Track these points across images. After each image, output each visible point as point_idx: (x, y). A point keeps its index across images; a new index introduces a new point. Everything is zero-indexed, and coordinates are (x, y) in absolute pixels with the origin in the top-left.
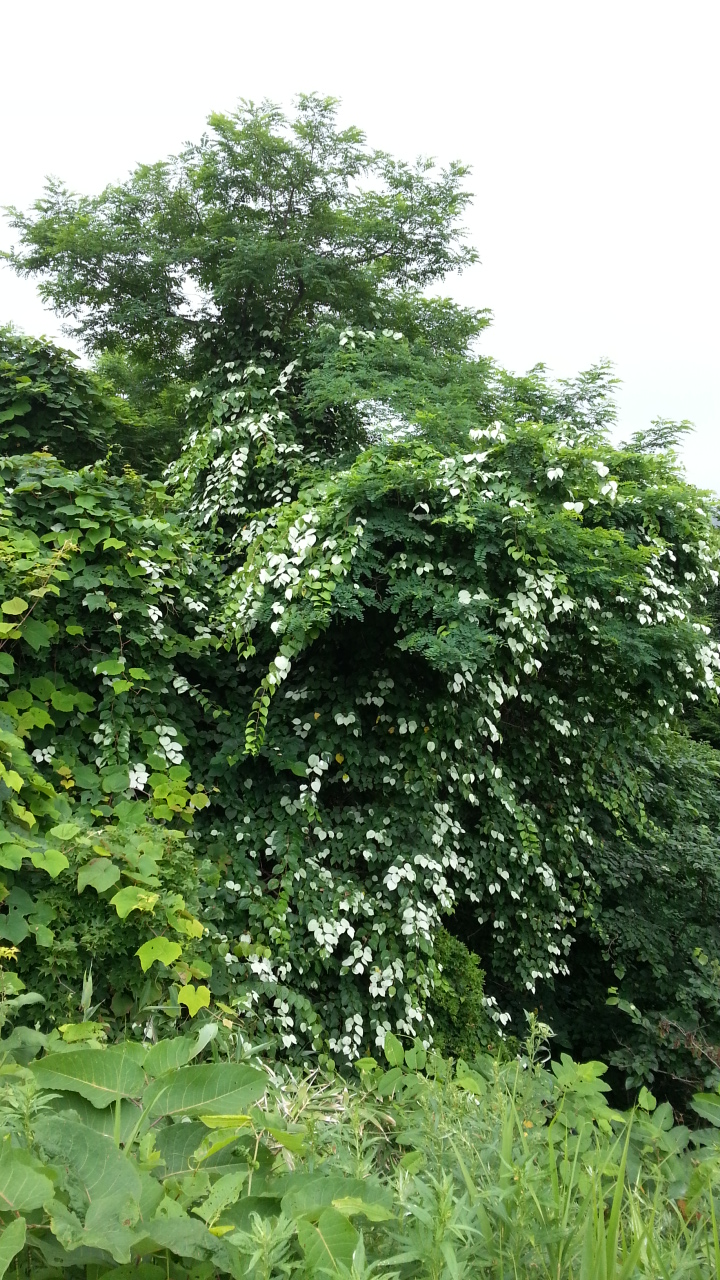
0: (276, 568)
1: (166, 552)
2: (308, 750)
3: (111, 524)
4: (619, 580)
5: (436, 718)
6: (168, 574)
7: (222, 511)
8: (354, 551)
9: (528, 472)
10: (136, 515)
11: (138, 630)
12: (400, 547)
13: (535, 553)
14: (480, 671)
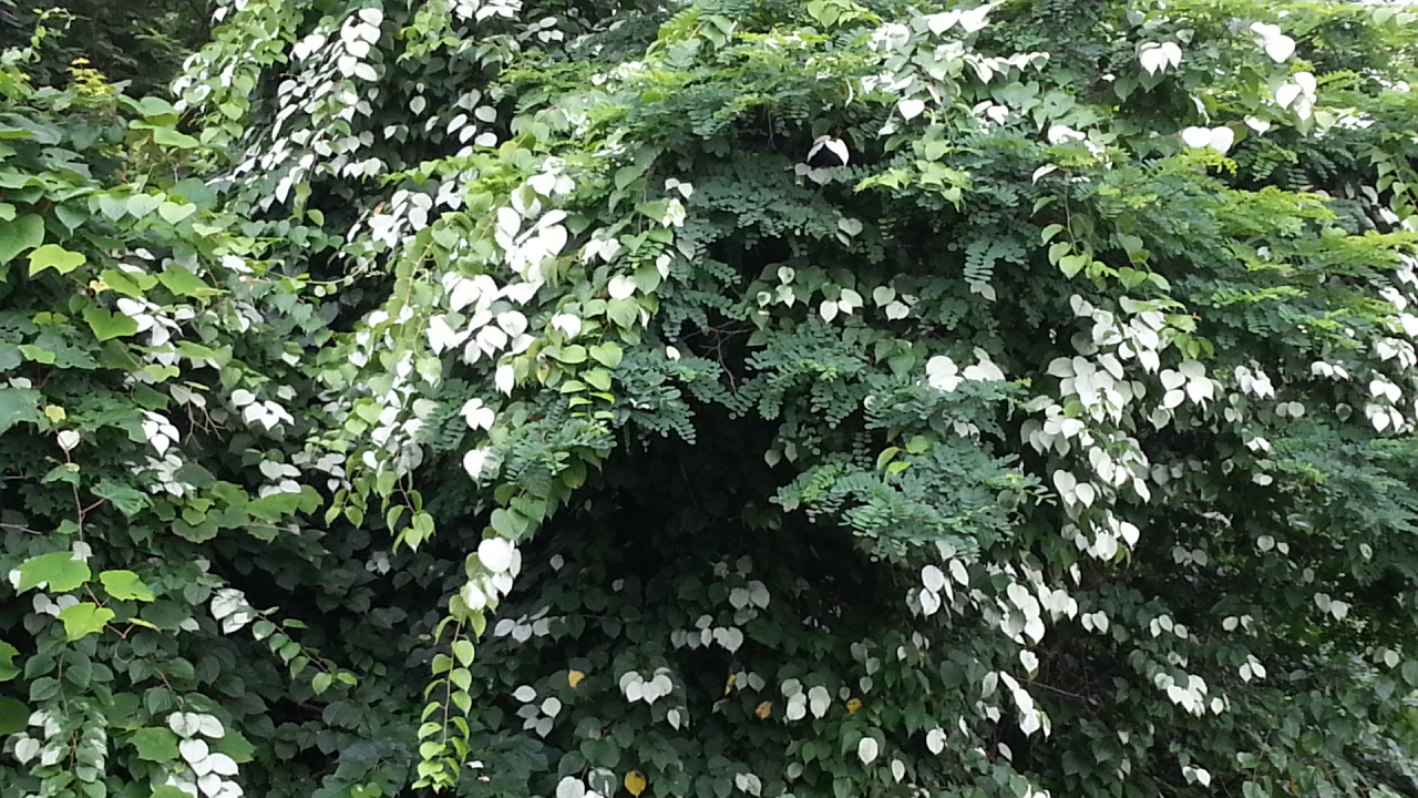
0: (467, 311)
1: (185, 276)
2: (554, 767)
3: (45, 208)
4: (1327, 321)
5: (878, 679)
6: (187, 333)
7: (320, 169)
8: (664, 265)
9: (1093, 53)
10: (107, 186)
11: (120, 473)
12: (775, 250)
13: (1117, 258)
14: (986, 556)
